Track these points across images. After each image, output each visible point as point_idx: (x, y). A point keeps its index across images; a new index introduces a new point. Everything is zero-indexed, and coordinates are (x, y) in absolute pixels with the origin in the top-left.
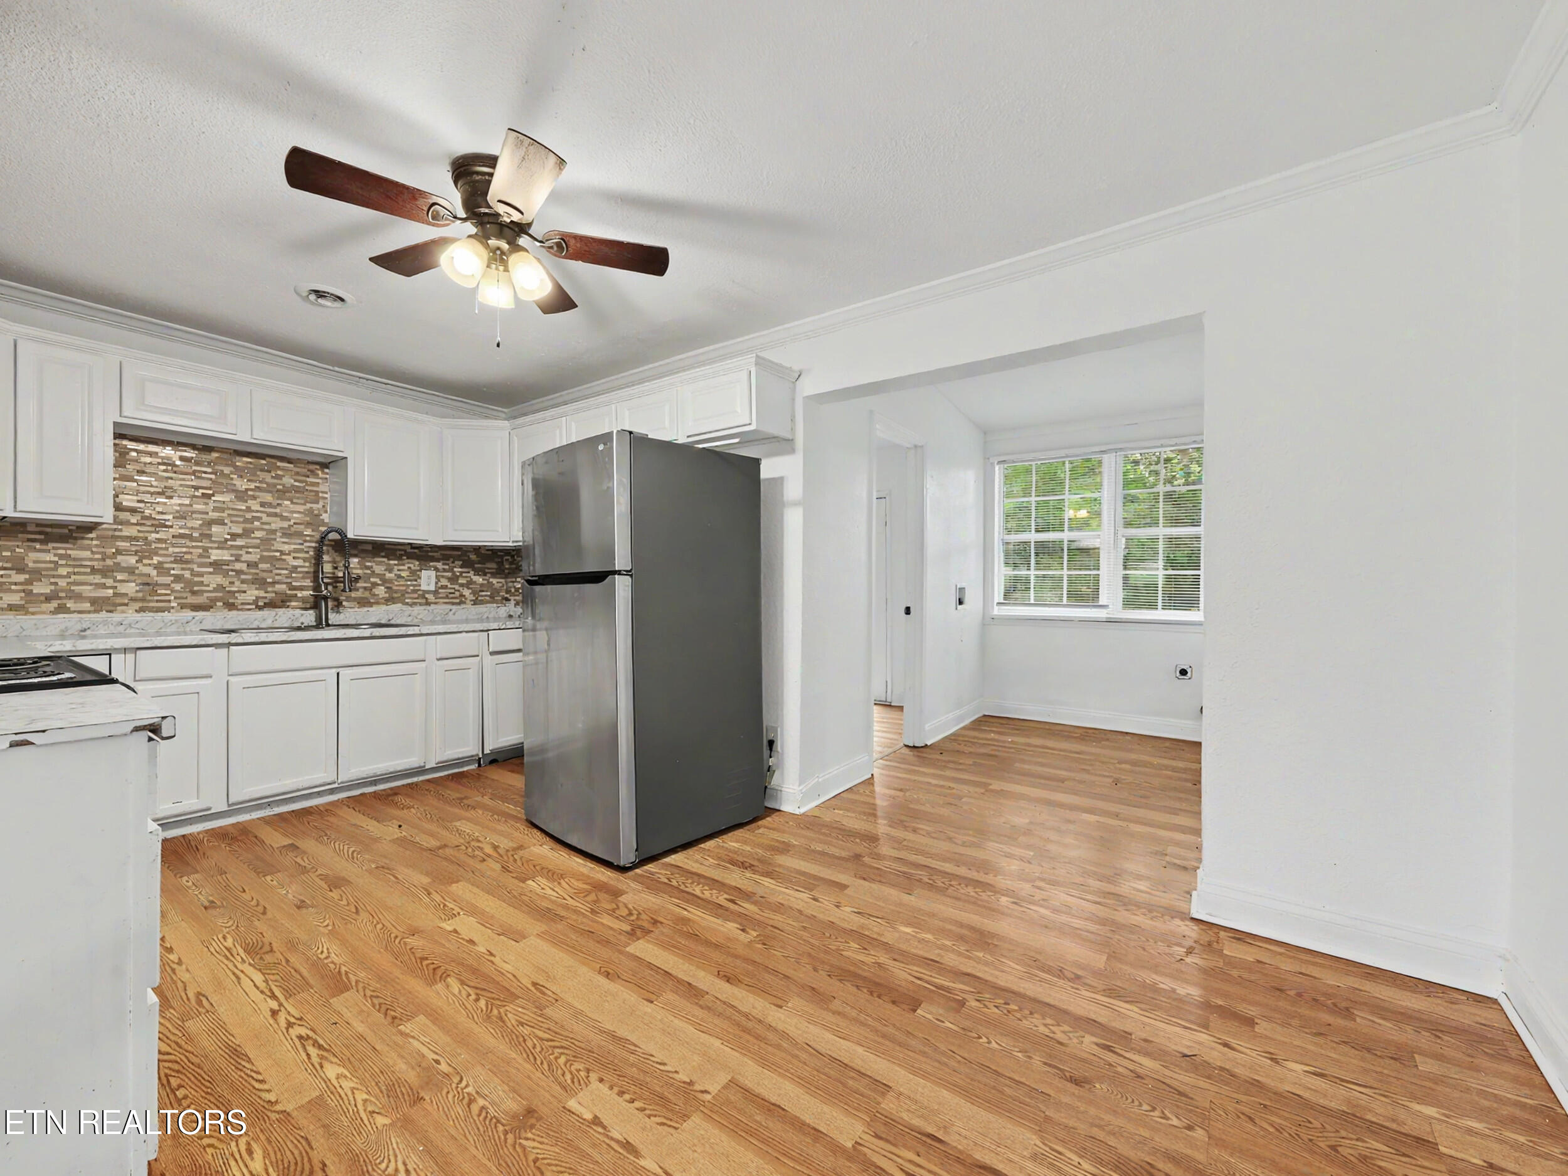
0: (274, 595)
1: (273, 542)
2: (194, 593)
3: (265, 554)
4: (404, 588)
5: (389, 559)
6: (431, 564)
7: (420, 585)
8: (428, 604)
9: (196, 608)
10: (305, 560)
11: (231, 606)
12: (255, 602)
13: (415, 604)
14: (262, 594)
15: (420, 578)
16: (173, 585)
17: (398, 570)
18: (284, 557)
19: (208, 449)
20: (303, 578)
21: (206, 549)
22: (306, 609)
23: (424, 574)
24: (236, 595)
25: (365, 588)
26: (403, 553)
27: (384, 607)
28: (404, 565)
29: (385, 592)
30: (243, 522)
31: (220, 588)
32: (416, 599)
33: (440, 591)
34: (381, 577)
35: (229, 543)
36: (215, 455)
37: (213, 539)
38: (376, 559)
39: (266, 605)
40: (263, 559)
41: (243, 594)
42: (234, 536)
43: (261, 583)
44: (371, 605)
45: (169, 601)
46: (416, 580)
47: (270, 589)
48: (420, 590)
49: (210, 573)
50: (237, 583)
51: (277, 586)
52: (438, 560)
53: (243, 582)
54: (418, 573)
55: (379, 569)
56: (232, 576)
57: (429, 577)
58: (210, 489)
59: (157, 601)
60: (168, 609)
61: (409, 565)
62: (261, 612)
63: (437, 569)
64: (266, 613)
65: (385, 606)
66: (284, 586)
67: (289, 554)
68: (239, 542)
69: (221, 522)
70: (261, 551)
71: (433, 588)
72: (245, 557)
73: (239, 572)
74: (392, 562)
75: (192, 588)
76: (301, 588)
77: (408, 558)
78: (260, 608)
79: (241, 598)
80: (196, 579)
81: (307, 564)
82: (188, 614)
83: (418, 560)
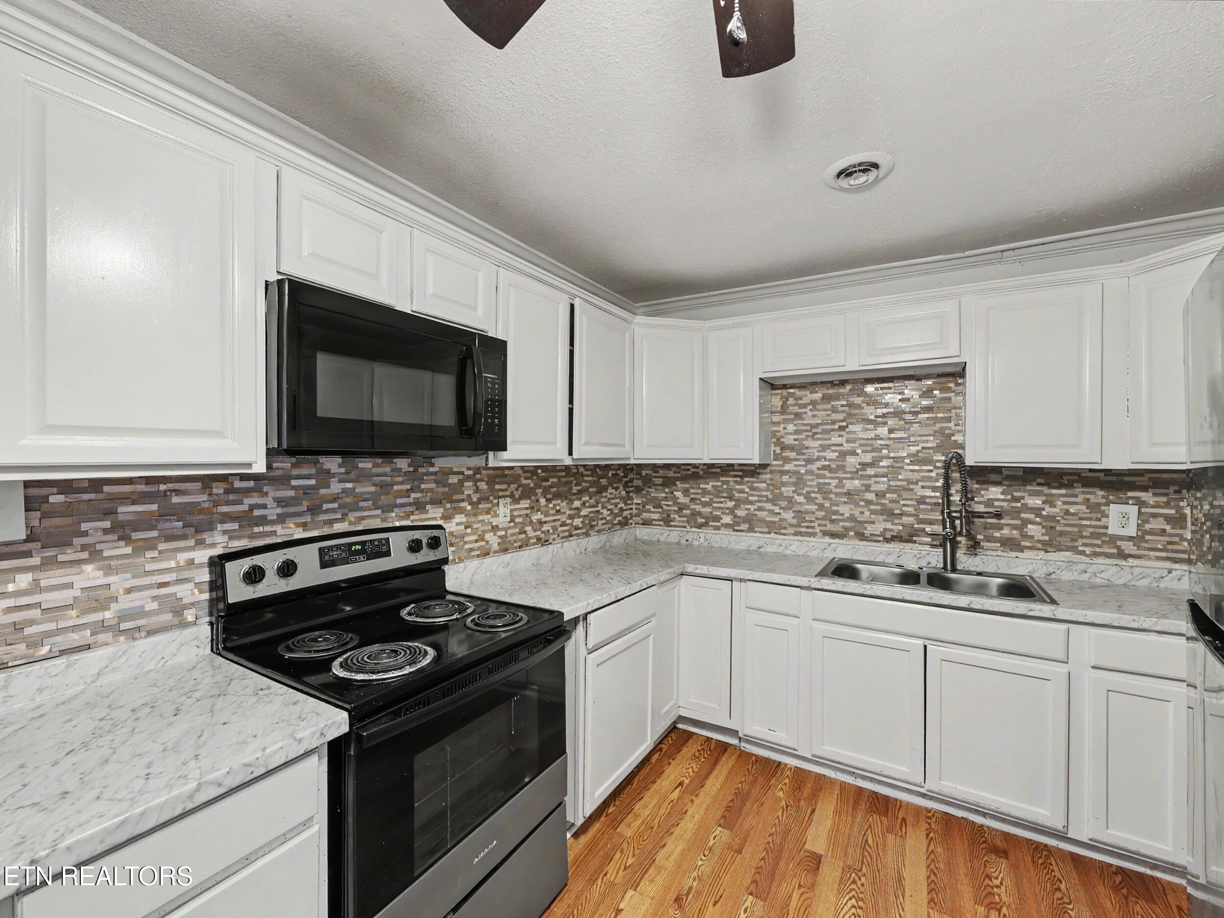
0: (901, 528)
1: (900, 470)
2: (832, 521)
3: (891, 483)
4: (1076, 529)
5: (1050, 487)
6: (1130, 494)
7: (1107, 528)
8: (1125, 556)
9: (833, 535)
10: (934, 489)
11: (861, 536)
12: (882, 534)
13: (1095, 554)
14: (889, 525)
15: (1108, 516)
16: (816, 513)
17: (1065, 503)
18: (911, 486)
19: (843, 383)
20: (932, 510)
21: (841, 480)
22: (933, 546)
23: (1114, 510)
24: (866, 525)
25: (1014, 527)
26: (1076, 478)
27: (1041, 554)
28: (1076, 496)
29: (1043, 534)
30: (872, 451)
31: (852, 518)
32: (1099, 546)
33: (1147, 537)
34: (1037, 511)
35: (860, 473)
36: (849, 387)
37: (847, 469)
38: (1029, 488)
39: (893, 539)
40: (890, 489)
41: (870, 525)
42: (864, 465)
43: (889, 514)
44: (1021, 549)
45: (814, 527)
46: (1099, 520)
47: (896, 521)
48: (1105, 534)
49: (845, 503)
50: (867, 513)
51: (904, 518)
52: (1145, 489)
53: (873, 512)
54: (1103, 508)
55: (1036, 502)
56: (862, 506)
57: (1125, 516)
58: (842, 421)
59: (807, 527)
60: (814, 535)
61: (1088, 496)
62: (888, 545)
63: (1141, 503)
64: (895, 547)
65: (1043, 552)
66: (911, 519)
67: (917, 483)
68: (870, 471)
69: (854, 453)
70: (889, 480)
71: (1132, 531)
72: (874, 487)
73: (869, 502)
74: (1054, 491)
75: (830, 516)
76: (931, 523)
77: (1083, 486)
78: (887, 541)
79: (870, 529)
80: (834, 508)
81: (938, 494)
82: (827, 540)
83: (1102, 488)
